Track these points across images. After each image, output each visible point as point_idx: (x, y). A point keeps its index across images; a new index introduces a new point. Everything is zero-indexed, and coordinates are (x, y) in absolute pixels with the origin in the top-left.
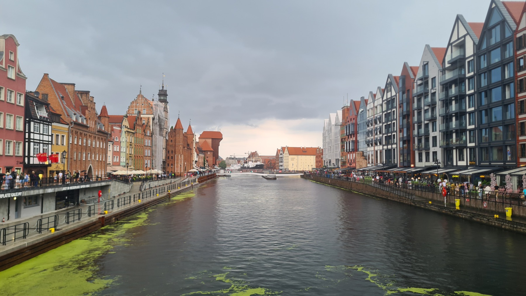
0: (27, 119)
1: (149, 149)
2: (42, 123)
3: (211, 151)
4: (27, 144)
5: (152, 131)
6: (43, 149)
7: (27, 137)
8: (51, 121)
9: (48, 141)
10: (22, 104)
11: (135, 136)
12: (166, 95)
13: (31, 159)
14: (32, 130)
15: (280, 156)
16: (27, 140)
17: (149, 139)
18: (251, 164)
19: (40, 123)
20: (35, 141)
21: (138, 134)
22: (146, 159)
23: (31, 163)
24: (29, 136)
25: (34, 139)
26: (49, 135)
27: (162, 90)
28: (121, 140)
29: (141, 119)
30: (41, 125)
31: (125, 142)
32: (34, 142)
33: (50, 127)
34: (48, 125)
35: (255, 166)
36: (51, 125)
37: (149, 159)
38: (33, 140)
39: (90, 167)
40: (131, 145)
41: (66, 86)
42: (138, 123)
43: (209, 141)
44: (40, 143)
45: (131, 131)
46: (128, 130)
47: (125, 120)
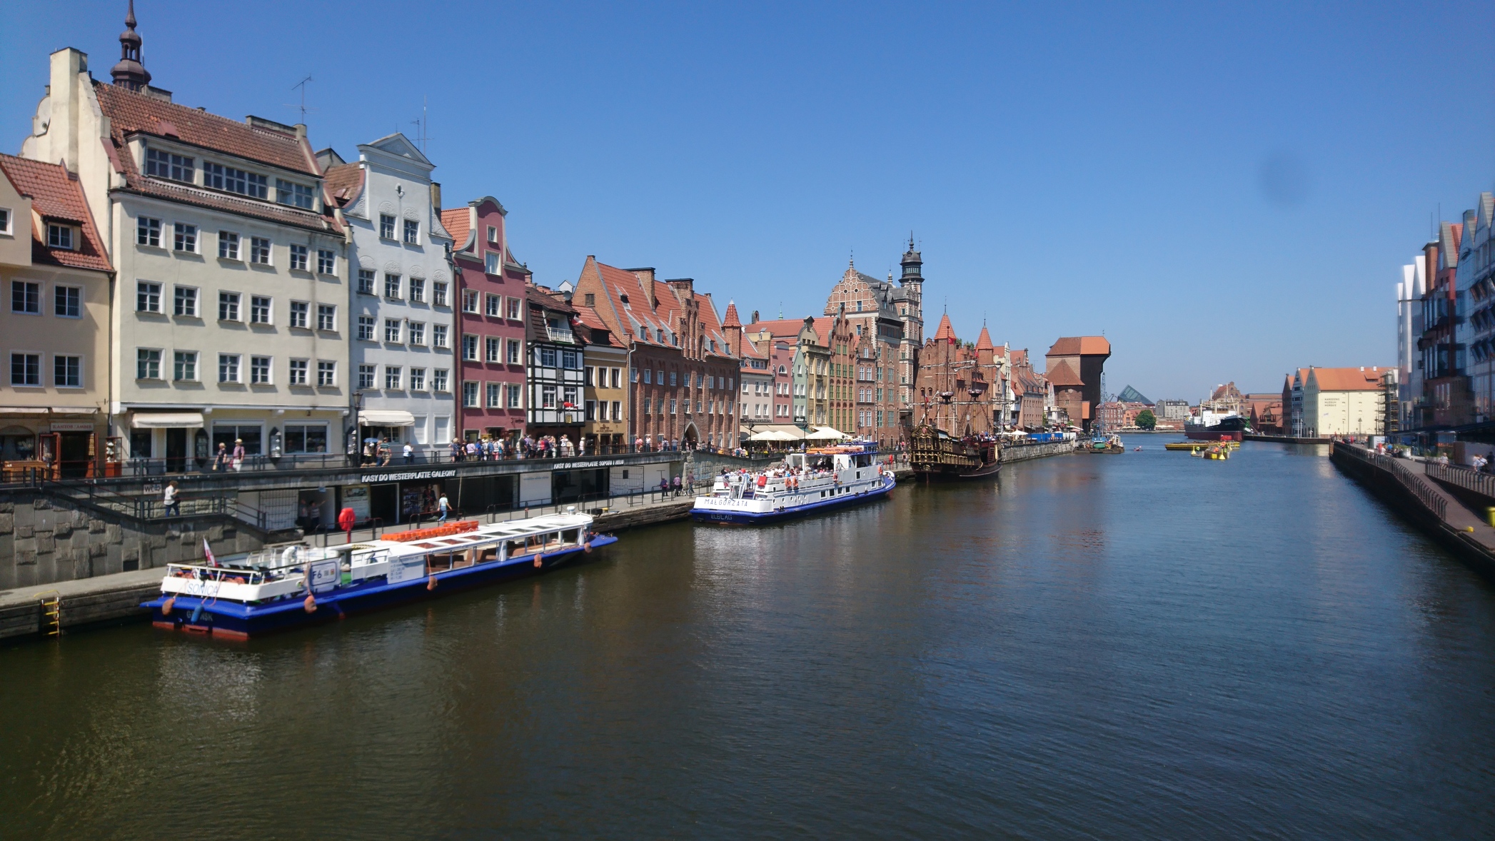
0: (529, 344)
1: (870, 387)
2: (560, 349)
3: (1076, 388)
4: (530, 387)
5: (874, 347)
6: (566, 396)
7: (530, 375)
8: (580, 344)
9: (577, 381)
10: (519, 318)
11: (834, 360)
12: (918, 264)
13: (539, 414)
14: (538, 363)
15: (1295, 394)
16: (530, 381)
17: (869, 366)
18: (1211, 419)
19: (556, 349)
20: (545, 381)
21: (839, 357)
22: (862, 409)
23: (539, 420)
24: (533, 373)
25: (543, 379)
26: (577, 371)
27: (909, 253)
28: (794, 370)
29: (847, 322)
30: (560, 353)
31: (804, 376)
32: (543, 383)
33: (580, 355)
34: (576, 351)
35: (1219, 422)
36: (582, 352)
37: (870, 409)
38: (541, 381)
39: (691, 426)
40: (822, 381)
41: (638, 275)
42: (839, 333)
43: (1074, 363)
44: (556, 385)
45: (818, 352)
46: (811, 350)
47: (809, 330)
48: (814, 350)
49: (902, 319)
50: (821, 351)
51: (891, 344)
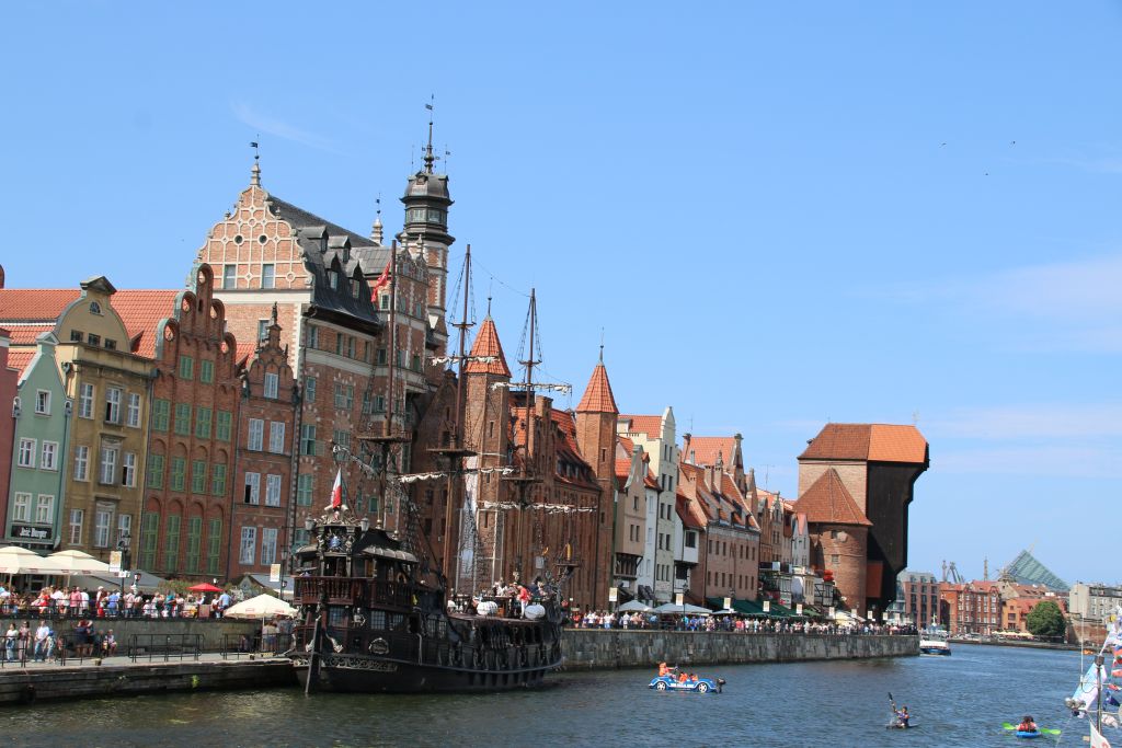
1: (275, 470)
5: (297, 373)
11: (164, 391)
17: (279, 418)
21: (182, 386)
22: (250, 522)
27: (423, 177)
28: (24, 403)
29: (219, 306)
31: (59, 420)
37: (271, 524)
40: (121, 438)
42: (187, 328)
43: (854, 478)
45: (116, 364)
46: (90, 357)
47: (95, 309)
48: (103, 359)
50: (128, 365)
51: (346, 374)
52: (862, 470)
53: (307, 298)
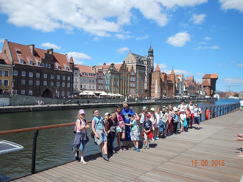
1: (133, 83)
3: (209, 86)
5: (135, 72)
21: (123, 74)
22: (131, 88)
27: (150, 49)
28: (105, 77)
29: (126, 65)
37: (133, 88)
40: (116, 80)
42: (123, 68)
45: (115, 72)
46: (112, 72)
47: (112, 67)
48: (113, 72)
49: (145, 66)
50: (116, 72)
51: (141, 72)
52: (210, 79)
53: (136, 64)
